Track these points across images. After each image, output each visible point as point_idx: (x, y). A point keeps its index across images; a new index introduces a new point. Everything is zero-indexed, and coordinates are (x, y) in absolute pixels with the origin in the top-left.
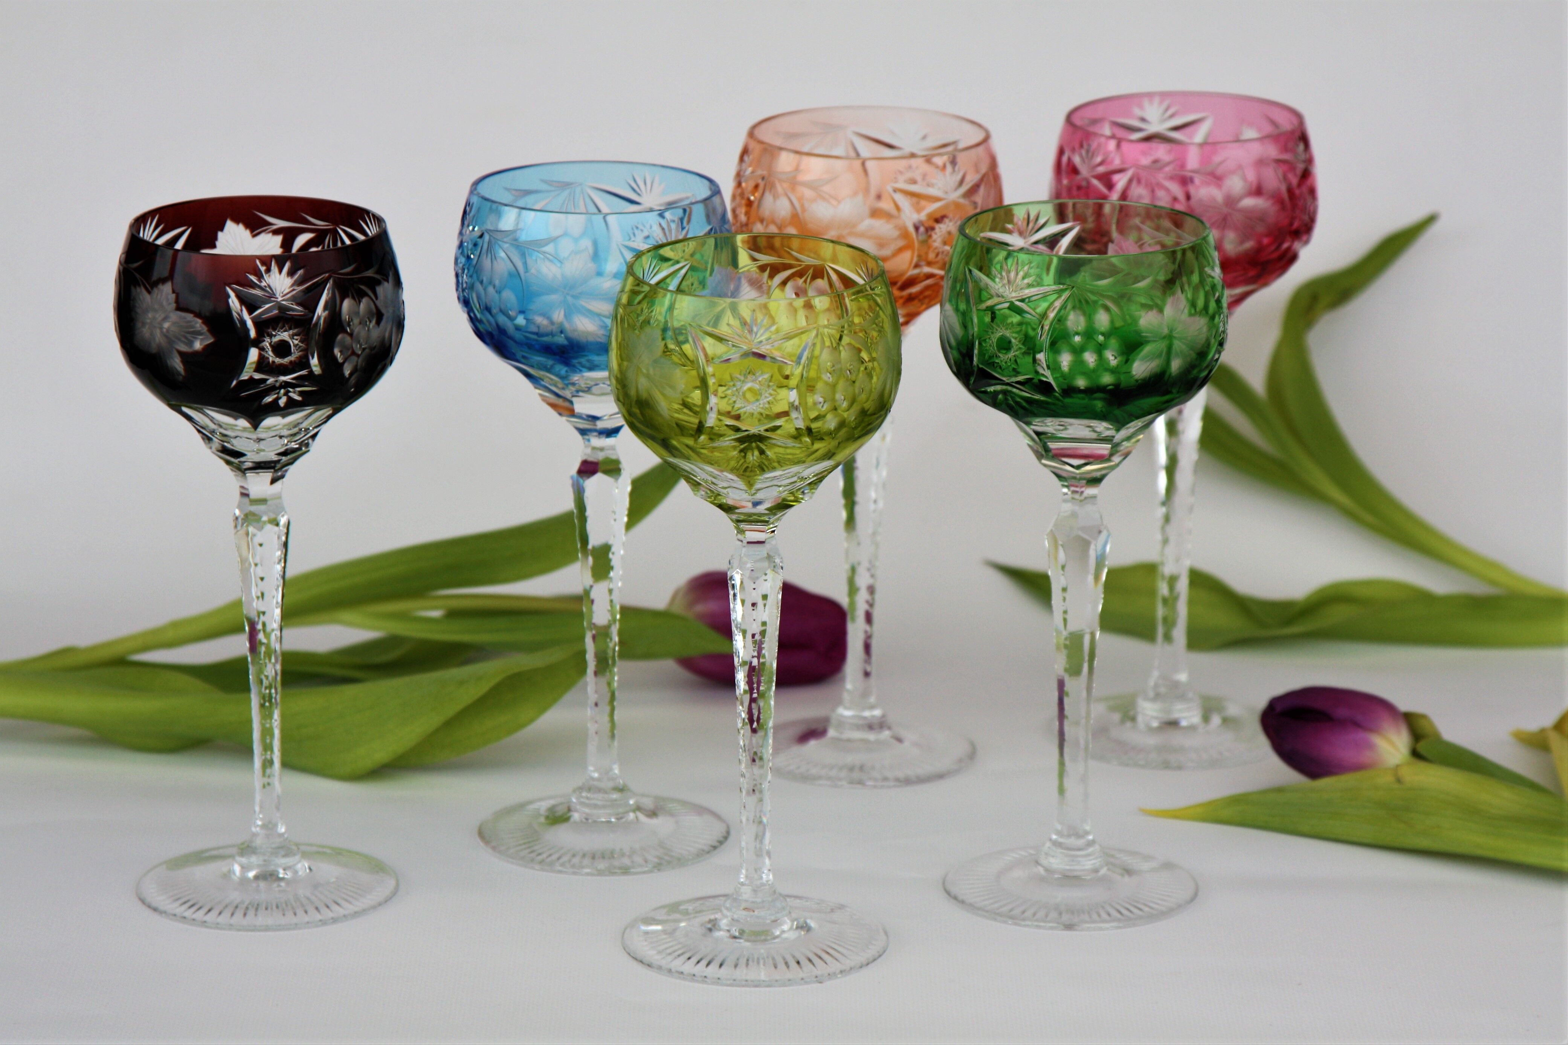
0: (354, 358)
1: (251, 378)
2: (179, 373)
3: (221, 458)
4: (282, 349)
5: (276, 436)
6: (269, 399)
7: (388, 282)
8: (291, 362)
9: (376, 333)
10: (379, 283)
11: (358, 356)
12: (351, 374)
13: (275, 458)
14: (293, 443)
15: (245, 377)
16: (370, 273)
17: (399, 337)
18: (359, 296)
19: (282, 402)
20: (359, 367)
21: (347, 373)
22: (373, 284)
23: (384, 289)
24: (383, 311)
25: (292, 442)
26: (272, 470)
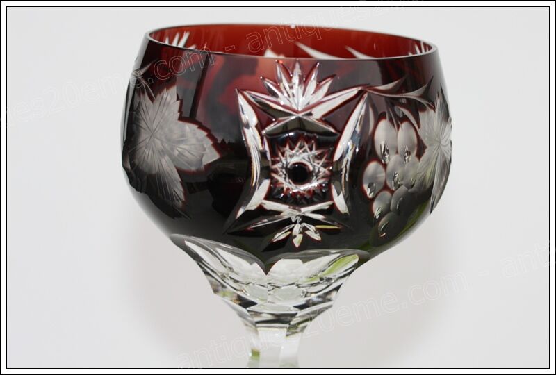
0: (387, 194)
1: (261, 208)
2: (178, 198)
3: (234, 309)
4: (299, 173)
5: (293, 284)
6: (280, 236)
7: (434, 110)
8: (309, 191)
9: (416, 169)
10: (423, 109)
11: (392, 192)
12: (382, 215)
13: (294, 311)
14: (313, 295)
15: (253, 204)
16: (413, 95)
17: (444, 180)
18: (398, 121)
19: (297, 242)
20: (391, 208)
21: (377, 213)
22: (416, 108)
23: (430, 118)
24: (426, 142)
25: (312, 293)
26: (287, 326)
